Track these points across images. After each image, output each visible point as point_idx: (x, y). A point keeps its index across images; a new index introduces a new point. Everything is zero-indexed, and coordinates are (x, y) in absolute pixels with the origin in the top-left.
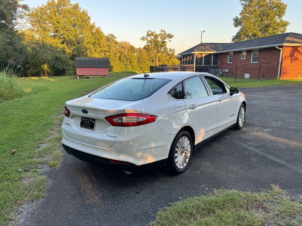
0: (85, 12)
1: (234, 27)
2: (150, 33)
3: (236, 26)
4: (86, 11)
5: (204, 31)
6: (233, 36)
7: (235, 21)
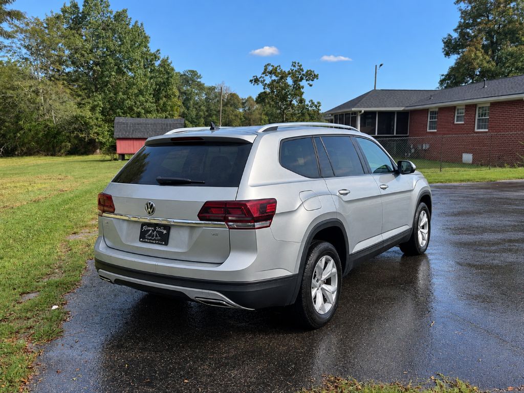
0: (140, 25)
1: (444, 56)
2: (270, 68)
3: (447, 54)
4: (142, 25)
5: (381, 65)
6: (442, 75)
7: (444, 43)
